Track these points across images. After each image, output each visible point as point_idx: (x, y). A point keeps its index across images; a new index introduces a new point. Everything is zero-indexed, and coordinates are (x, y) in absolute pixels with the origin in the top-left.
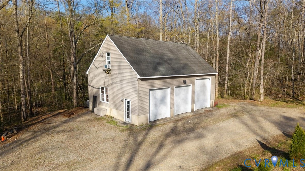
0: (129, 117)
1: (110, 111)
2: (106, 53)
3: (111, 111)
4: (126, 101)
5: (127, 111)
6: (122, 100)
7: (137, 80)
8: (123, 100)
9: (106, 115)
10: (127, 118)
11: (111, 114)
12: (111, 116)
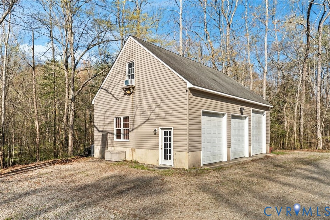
0: (167, 157)
1: (131, 153)
2: (127, 65)
3: (134, 153)
4: (163, 131)
5: (163, 148)
6: (155, 131)
7: (187, 91)
8: (157, 131)
9: (125, 160)
10: (165, 159)
11: (133, 158)
12: (134, 160)
